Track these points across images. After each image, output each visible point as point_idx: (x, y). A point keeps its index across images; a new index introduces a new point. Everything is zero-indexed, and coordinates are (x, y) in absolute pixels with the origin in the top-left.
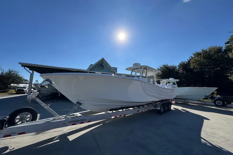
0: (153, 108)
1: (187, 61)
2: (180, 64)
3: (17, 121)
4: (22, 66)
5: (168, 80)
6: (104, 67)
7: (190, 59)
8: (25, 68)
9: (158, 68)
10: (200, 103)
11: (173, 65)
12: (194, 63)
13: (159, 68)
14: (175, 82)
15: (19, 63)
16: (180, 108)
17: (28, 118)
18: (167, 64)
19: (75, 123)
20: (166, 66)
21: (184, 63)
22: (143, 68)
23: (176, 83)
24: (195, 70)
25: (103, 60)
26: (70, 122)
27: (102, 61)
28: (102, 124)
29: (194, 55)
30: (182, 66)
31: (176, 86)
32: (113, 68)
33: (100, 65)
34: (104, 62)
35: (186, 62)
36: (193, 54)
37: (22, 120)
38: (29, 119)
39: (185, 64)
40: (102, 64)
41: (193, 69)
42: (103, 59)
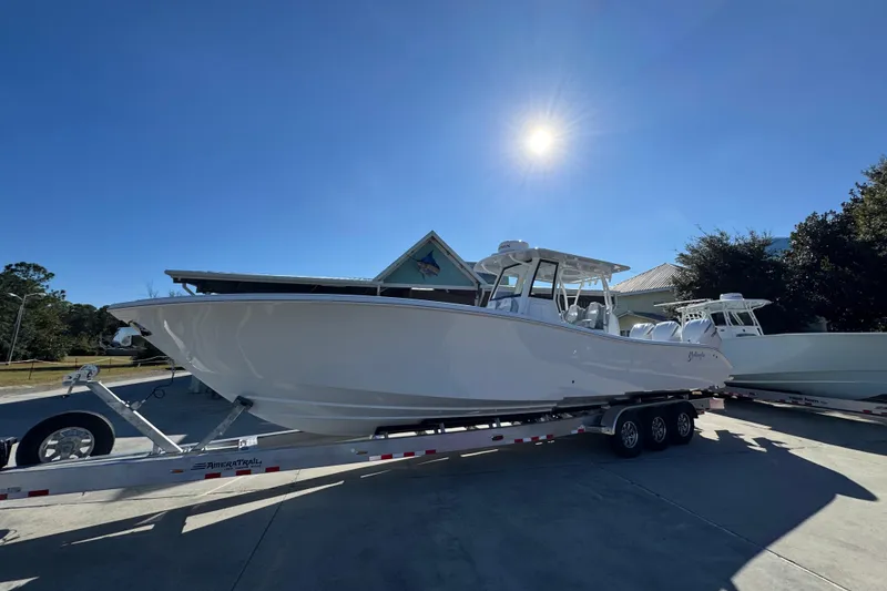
0: (582, 427)
1: (840, 211)
2: (803, 229)
3: (50, 452)
4: (176, 281)
5: (710, 301)
6: (438, 267)
7: (855, 200)
8: (185, 287)
9: (682, 255)
10: (879, 412)
11: (751, 233)
12: (873, 214)
13: (687, 253)
14: (750, 311)
15: (167, 272)
16: (749, 431)
17: (87, 444)
18: (725, 231)
19: (215, 471)
20: (719, 240)
21: (824, 221)
22: (536, 260)
23: (754, 318)
24: (880, 250)
25: (432, 240)
26: (200, 466)
27: (430, 242)
28: (341, 482)
29: (872, 177)
30: (808, 233)
31: (755, 329)
32: (468, 263)
33: (422, 261)
34: (438, 246)
35: (837, 216)
36: (867, 174)
37: (64, 450)
38: (87, 448)
39: (828, 226)
40: (430, 255)
41: (871, 243)
42: (433, 238)
